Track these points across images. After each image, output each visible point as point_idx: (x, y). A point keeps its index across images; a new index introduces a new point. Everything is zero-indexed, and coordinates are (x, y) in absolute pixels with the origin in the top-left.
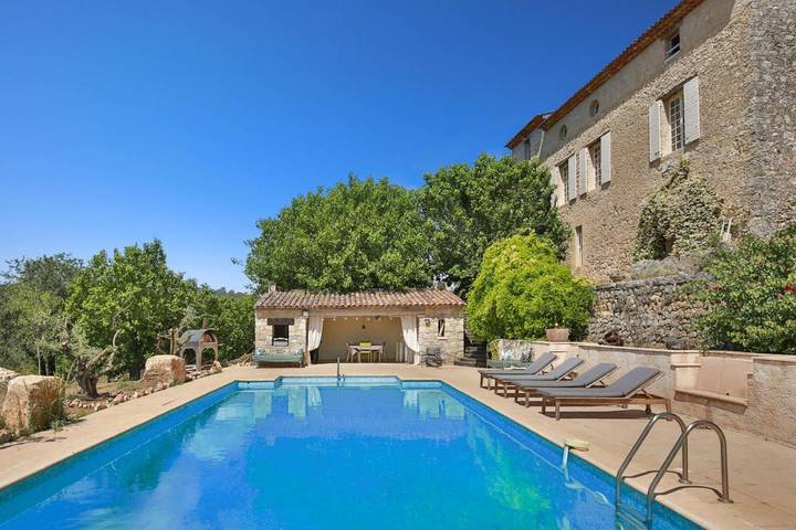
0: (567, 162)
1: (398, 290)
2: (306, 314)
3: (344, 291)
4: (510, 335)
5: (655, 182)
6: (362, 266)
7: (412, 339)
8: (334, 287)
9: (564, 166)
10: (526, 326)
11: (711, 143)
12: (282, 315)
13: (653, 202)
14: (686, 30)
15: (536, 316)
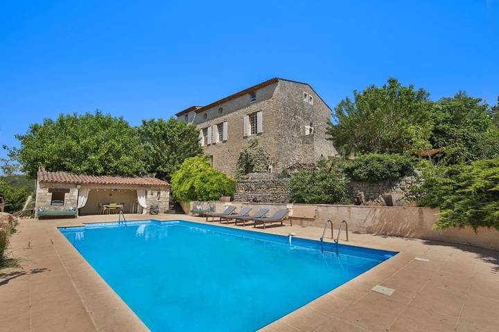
0: (207, 128)
1: (131, 176)
2: (79, 186)
3: (97, 174)
4: (200, 199)
5: (246, 144)
6: (110, 161)
7: (142, 201)
8: (90, 172)
9: (205, 130)
10: (210, 196)
11: (266, 135)
12: (60, 187)
13: (246, 152)
14: (259, 93)
15: (216, 191)
